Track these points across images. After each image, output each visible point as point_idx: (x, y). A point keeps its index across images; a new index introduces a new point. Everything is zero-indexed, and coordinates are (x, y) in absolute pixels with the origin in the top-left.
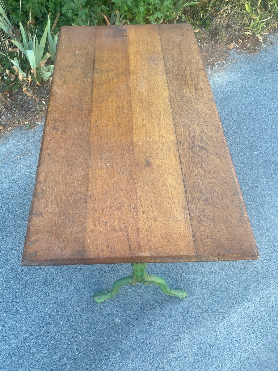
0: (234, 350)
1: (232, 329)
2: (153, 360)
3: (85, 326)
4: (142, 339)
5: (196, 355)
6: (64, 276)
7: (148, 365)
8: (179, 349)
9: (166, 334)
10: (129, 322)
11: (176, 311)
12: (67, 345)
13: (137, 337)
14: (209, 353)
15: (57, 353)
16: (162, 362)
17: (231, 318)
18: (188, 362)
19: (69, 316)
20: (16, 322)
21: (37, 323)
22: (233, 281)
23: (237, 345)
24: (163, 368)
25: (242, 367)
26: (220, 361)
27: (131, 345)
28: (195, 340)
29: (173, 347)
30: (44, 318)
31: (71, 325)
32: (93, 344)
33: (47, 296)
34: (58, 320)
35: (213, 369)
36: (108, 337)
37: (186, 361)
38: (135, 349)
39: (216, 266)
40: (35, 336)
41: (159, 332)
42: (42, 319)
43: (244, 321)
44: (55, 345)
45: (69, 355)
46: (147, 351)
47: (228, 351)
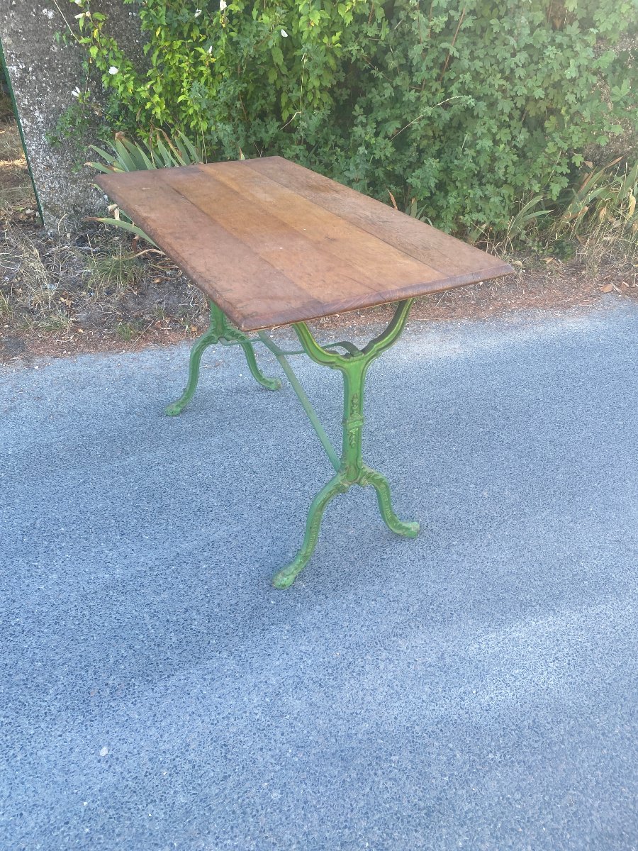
0: (507, 676)
2: (348, 652)
3: (243, 579)
4: (336, 618)
5: (430, 666)
7: (335, 656)
8: (401, 649)
9: (381, 622)
10: (320, 591)
11: (409, 596)
12: (203, 596)
13: (328, 614)
14: (458, 669)
15: (183, 602)
16: (363, 658)
17: (514, 631)
19: (220, 561)
20: (133, 550)
21: (165, 559)
22: (533, 580)
23: (517, 671)
24: (363, 667)
25: (519, 704)
26: (475, 685)
27: (314, 621)
28: (434, 644)
29: (391, 643)
30: (178, 554)
31: (220, 573)
32: (249, 604)
34: (200, 562)
35: (459, 692)
36: (277, 602)
38: (318, 628)
39: (504, 553)
40: (155, 573)
41: (370, 616)
42: (175, 554)
43: (539, 641)
44: (185, 592)
45: (202, 609)
46: (341, 636)
47: (495, 675)
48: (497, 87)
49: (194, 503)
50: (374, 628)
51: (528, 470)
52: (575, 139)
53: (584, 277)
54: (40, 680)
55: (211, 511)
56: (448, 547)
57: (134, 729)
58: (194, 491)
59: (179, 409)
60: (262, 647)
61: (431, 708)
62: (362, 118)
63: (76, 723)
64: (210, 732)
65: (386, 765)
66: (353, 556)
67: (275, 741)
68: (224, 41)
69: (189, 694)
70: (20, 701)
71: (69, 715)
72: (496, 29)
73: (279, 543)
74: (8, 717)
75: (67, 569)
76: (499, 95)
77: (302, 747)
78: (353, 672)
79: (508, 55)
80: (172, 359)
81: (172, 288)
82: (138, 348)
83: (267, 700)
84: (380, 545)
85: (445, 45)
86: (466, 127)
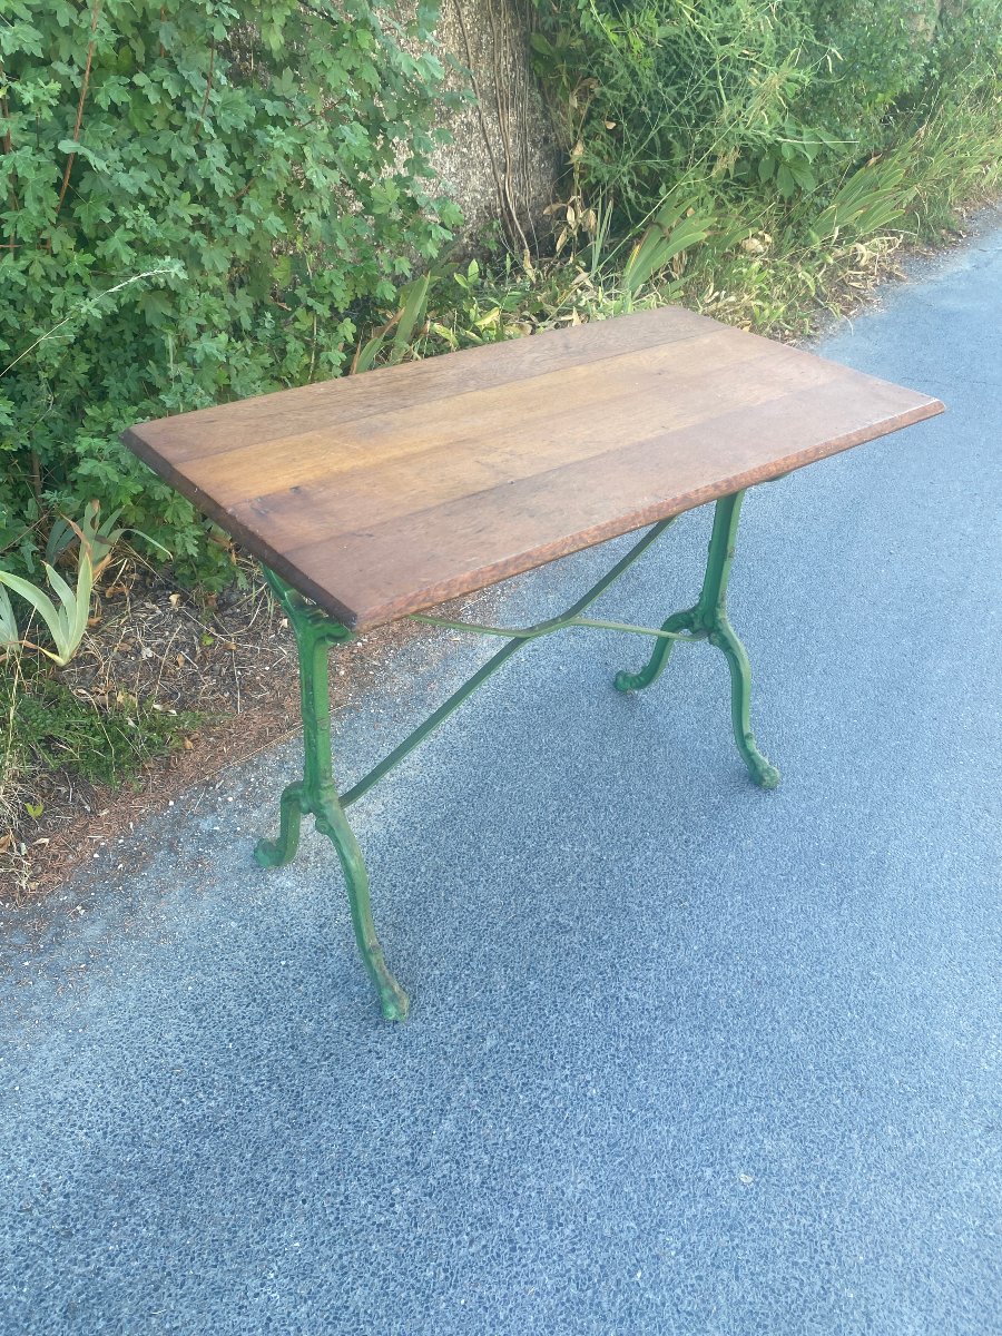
52: (339, 294)
85: (67, 146)
86: (143, 312)
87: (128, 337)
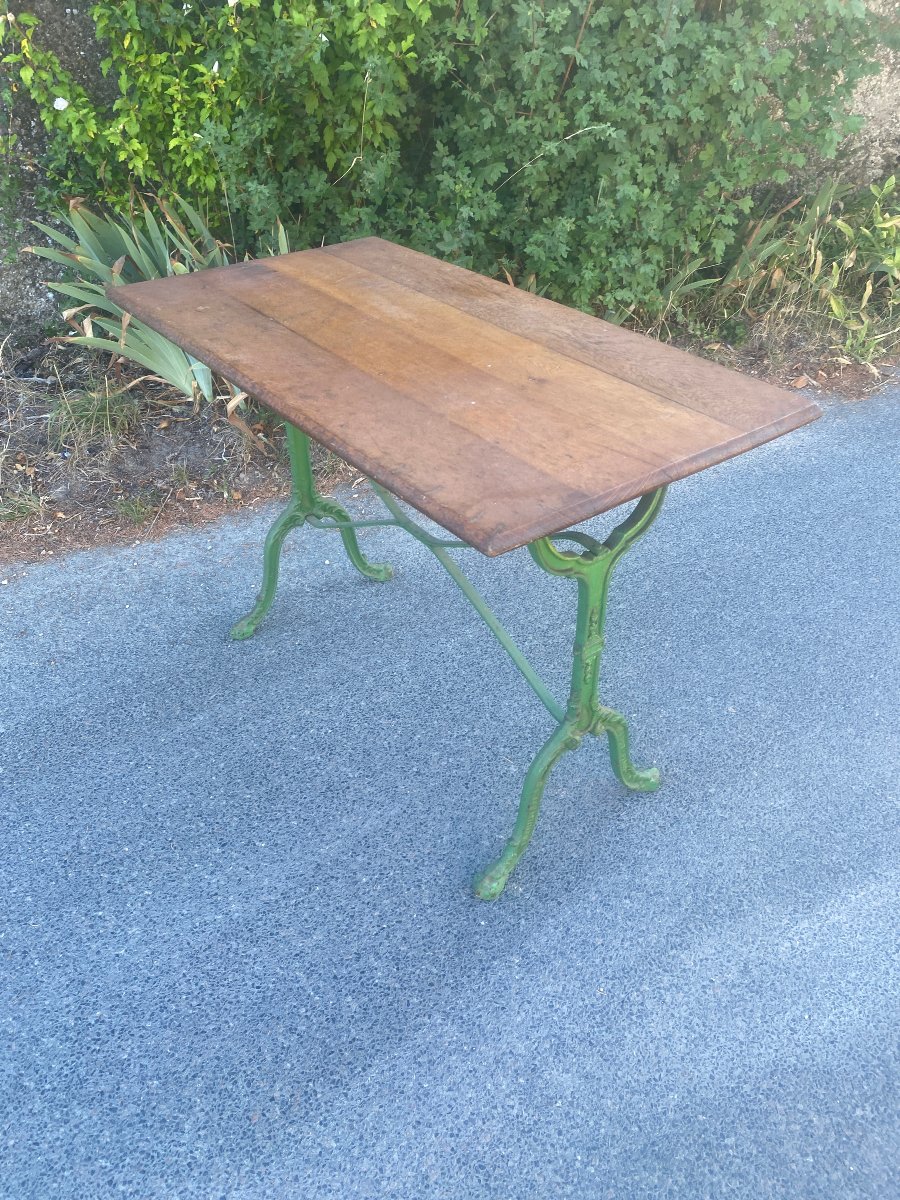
0: (843, 985)
1: (836, 937)
2: (614, 984)
3: (428, 891)
4: (582, 933)
5: (734, 986)
6: (376, 783)
7: (598, 994)
8: (687, 967)
9: (648, 929)
10: (547, 895)
11: (674, 883)
12: (377, 929)
13: (568, 929)
14: (773, 984)
15: (350, 943)
16: (638, 990)
17: (830, 914)
18: (713, 999)
19: (385, 868)
20: (247, 868)
21: (301, 875)
23: (854, 975)
24: (642, 1004)
25: (871, 1024)
26: (804, 1006)
27: (552, 943)
28: (729, 952)
29: (669, 960)
30: (318, 865)
31: (390, 887)
32: (449, 932)
33: (329, 821)
34: (355, 873)
35: (785, 1021)
36: (489, 922)
37: (706, 997)
38: (562, 953)
39: (783, 797)
41: (628, 923)
42: (313, 866)
43: (868, 923)
44: (347, 925)
45: (382, 951)
46: (597, 961)
47: (826, 985)
48: (638, 107)
49: (318, 779)
50: (640, 940)
51: (776, 665)
52: (743, 175)
53: (767, 368)
54: (164, 1110)
55: (348, 788)
56: (706, 797)
57: (336, 1166)
58: (312, 758)
59: (253, 628)
60: (489, 997)
61: (756, 1052)
62: (449, 161)
63: (243, 1173)
64: (452, 1149)
65: (722, 1154)
66: (576, 832)
67: (552, 1145)
68: (237, 54)
69: (402, 1092)
70: (142, 1152)
71: (228, 1161)
72: (634, 24)
73: (464, 826)
74: (130, 1182)
75: (153, 914)
76: (642, 119)
77: (594, 1149)
78: (632, 1014)
79: (651, 61)
80: (215, 546)
81: (187, 433)
82: (157, 534)
83: (521, 1080)
84: (609, 808)
85: (567, 50)
86: (597, 166)
87: (587, 184)
